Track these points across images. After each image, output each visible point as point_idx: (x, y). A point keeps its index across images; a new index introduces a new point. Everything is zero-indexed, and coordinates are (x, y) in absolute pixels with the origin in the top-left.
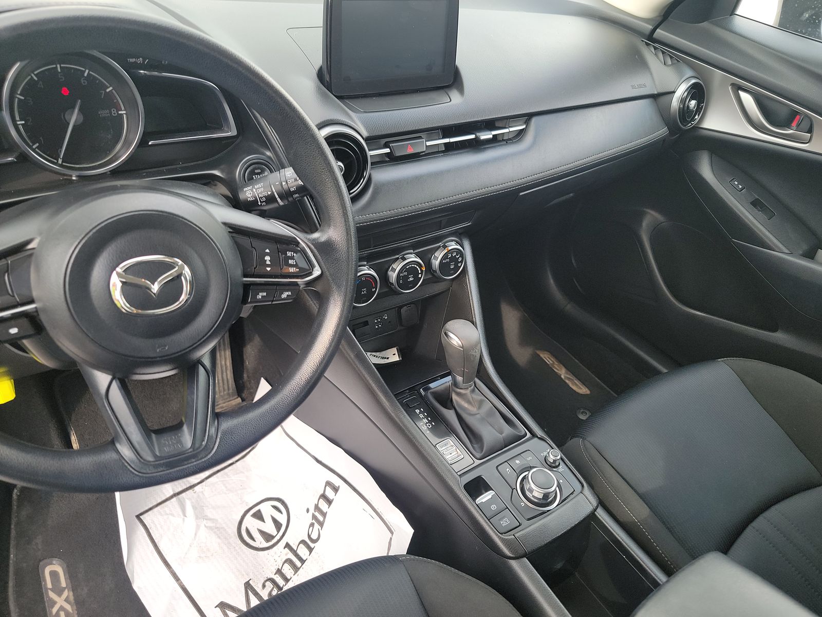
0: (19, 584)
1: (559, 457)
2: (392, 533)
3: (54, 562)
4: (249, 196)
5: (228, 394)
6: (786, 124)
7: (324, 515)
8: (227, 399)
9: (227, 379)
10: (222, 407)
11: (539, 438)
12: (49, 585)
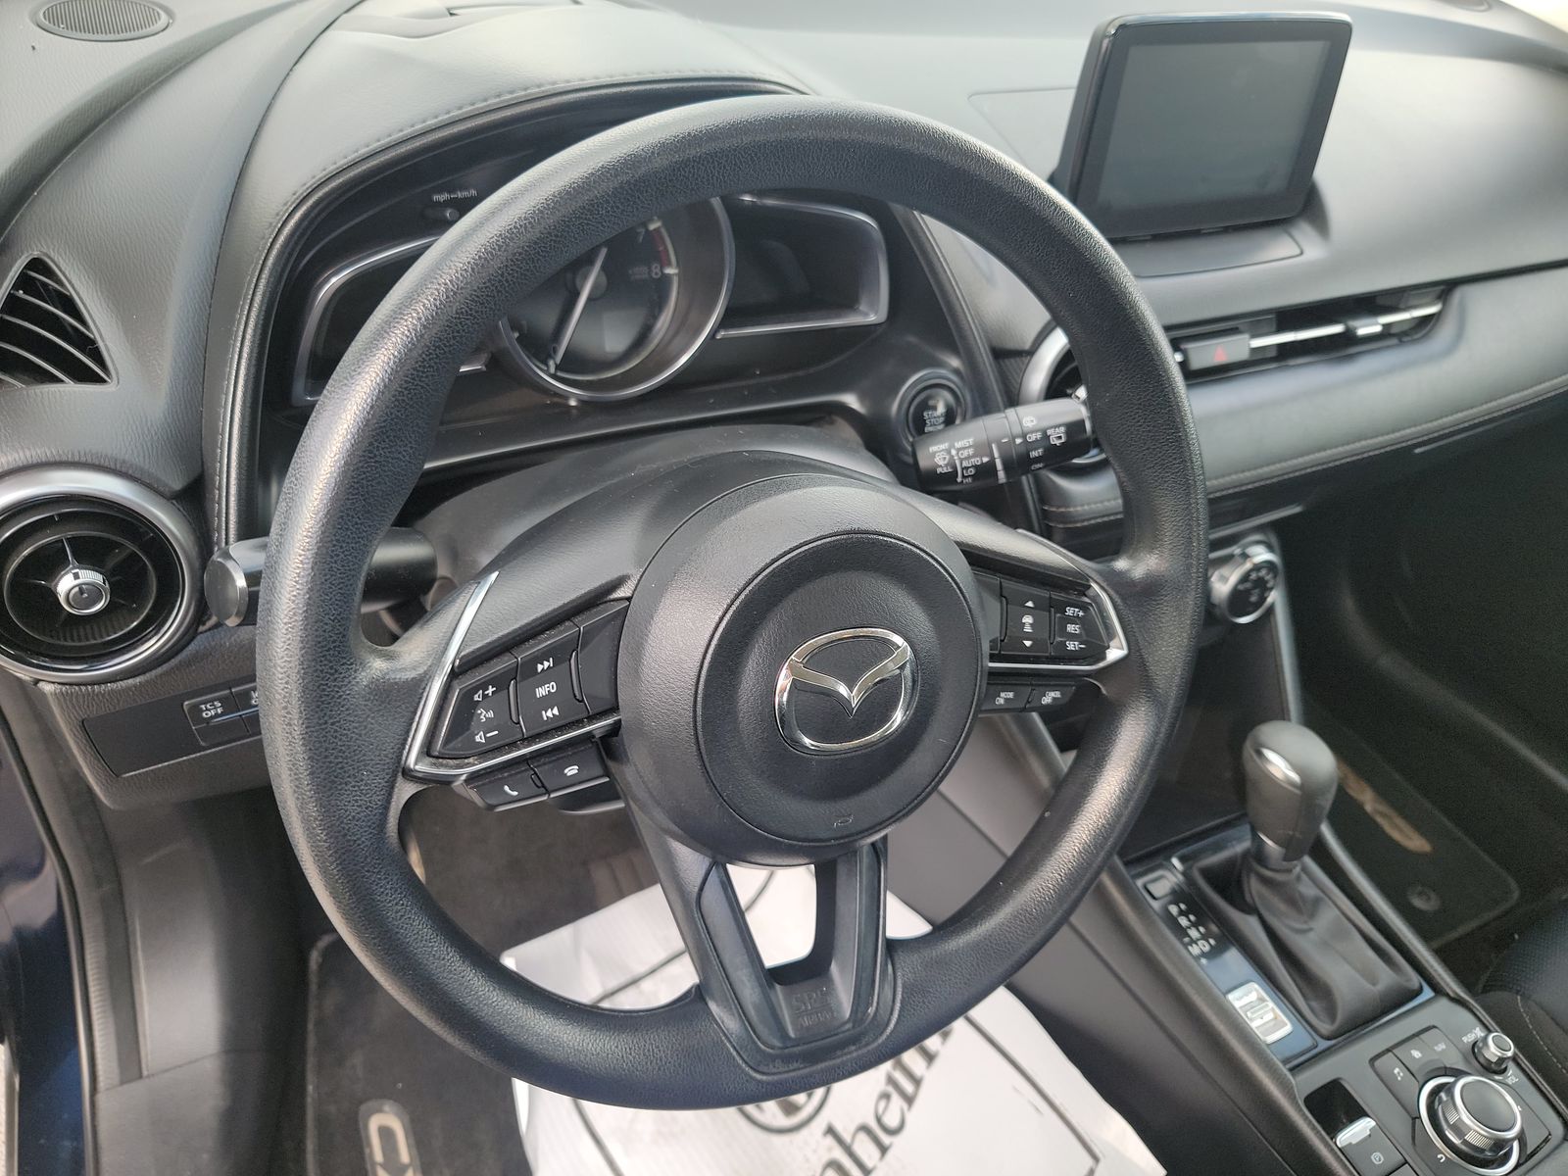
0: (324, 1150)
1: (1510, 1054)
2: (1096, 1159)
3: (387, 1108)
4: (941, 463)
7: (917, 1082)
11: (1452, 999)
12: (379, 1157)
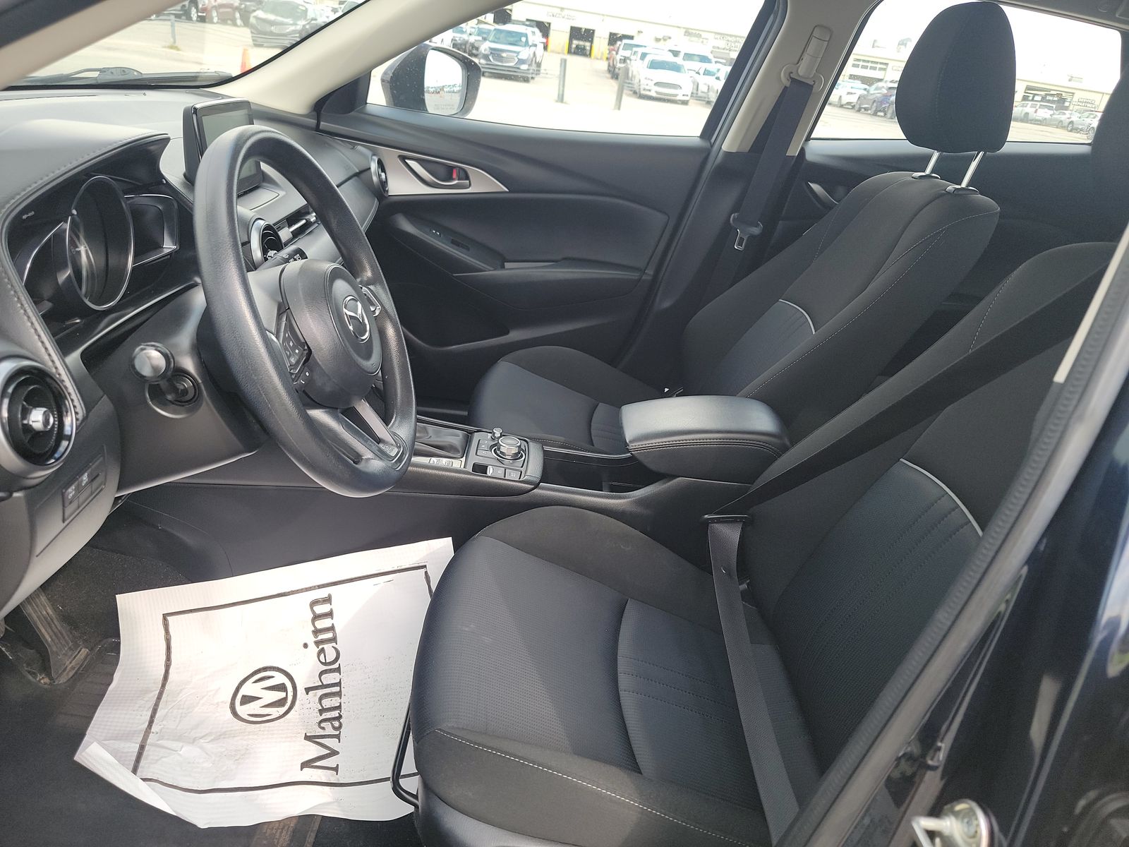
2: (425, 567)
5: (70, 649)
6: (450, 178)
7: (331, 629)
8: (72, 655)
9: (59, 631)
10: (73, 668)
